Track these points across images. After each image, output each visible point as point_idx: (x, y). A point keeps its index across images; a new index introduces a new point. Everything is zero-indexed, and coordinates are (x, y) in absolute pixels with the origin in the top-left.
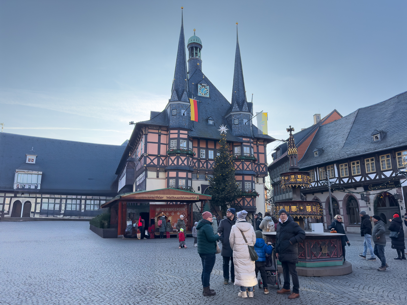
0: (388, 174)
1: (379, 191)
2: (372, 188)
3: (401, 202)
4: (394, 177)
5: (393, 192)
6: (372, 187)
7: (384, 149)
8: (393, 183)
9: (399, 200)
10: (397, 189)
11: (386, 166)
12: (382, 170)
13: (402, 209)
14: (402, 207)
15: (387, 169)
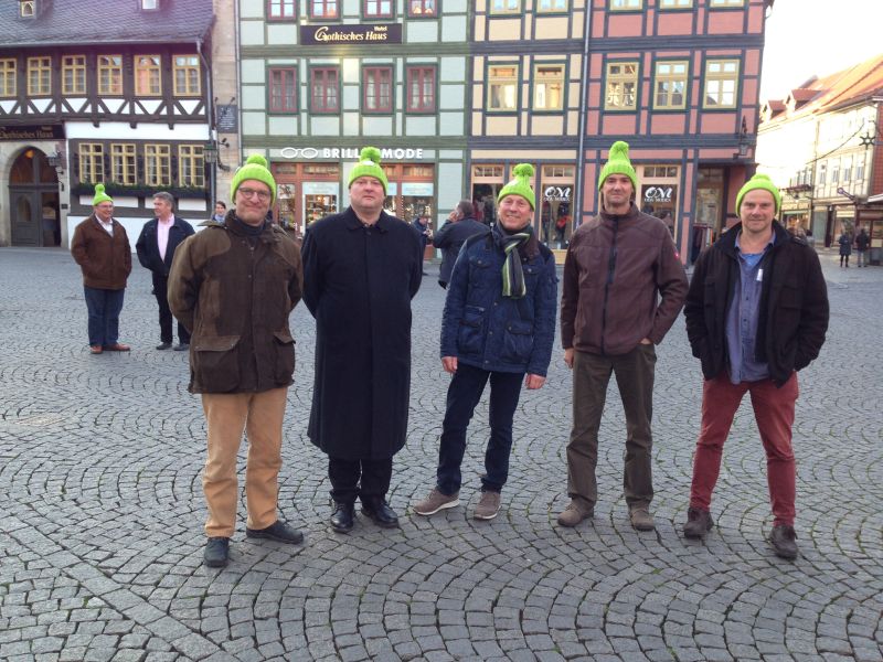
0: (42, 105)
1: (19, 145)
2: (5, 136)
3: (62, 173)
4: (52, 115)
5: (49, 148)
6: (6, 132)
7: (38, 43)
8: (49, 129)
9: (58, 169)
10: (57, 143)
11: (40, 85)
12: (29, 93)
13: (63, 190)
14: (63, 186)
15: (40, 93)
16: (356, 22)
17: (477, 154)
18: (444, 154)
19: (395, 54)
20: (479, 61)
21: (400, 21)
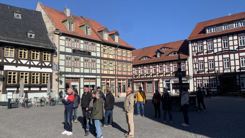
16: (83, 50)
17: (103, 77)
18: (98, 77)
19: (89, 57)
20: (102, 60)
21: (90, 51)
